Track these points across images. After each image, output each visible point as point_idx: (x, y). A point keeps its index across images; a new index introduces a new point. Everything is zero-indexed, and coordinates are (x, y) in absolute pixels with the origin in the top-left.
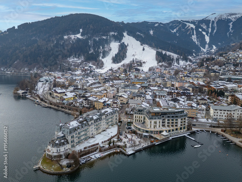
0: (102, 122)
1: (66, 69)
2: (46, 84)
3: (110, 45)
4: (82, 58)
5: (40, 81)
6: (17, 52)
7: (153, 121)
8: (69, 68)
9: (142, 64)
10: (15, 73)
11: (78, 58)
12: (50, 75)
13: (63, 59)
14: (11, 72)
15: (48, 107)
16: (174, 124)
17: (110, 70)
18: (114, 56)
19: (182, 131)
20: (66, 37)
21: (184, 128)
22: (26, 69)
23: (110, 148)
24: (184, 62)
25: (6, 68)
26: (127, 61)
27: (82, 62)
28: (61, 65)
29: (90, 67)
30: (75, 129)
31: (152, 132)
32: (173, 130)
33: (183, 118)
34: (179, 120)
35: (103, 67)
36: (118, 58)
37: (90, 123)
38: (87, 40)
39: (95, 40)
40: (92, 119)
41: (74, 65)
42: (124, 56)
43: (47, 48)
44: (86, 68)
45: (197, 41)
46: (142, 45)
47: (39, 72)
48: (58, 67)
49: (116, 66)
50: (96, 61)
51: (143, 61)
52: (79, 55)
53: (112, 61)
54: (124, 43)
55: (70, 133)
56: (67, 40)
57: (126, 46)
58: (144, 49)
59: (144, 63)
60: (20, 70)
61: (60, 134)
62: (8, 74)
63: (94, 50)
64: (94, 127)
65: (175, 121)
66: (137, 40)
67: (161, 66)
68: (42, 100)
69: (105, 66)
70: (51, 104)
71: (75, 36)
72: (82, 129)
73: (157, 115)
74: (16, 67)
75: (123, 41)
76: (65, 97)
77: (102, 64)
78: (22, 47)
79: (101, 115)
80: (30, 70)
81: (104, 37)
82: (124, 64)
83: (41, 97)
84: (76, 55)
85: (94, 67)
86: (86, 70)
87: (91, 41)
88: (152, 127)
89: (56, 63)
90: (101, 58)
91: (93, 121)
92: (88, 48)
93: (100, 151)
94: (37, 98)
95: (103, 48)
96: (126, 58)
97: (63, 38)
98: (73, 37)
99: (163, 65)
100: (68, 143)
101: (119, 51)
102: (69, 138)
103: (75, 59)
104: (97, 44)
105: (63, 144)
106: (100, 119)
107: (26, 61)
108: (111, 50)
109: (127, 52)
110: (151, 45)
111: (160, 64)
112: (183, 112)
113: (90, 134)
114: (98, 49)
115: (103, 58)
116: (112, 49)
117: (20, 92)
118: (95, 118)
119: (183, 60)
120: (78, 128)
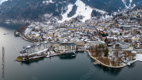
0: (41, 46)
1: (43, 21)
2: (30, 29)
3: (67, 6)
4: (52, 14)
5: (28, 27)
6: (19, 11)
7: (61, 46)
8: (44, 20)
9: (82, 18)
10: (18, 22)
11: (50, 14)
12: (35, 24)
13: (41, 15)
14: (16, 21)
15: (27, 40)
16: (70, 48)
17: (65, 21)
18: (69, 13)
19: (73, 50)
20: (44, 2)
21: (74, 49)
22: (23, 20)
23: (41, 55)
24: (109, 16)
25: (13, 19)
26: (75, 16)
27: (52, 16)
28: (40, 18)
29: (55, 19)
30: (29, 48)
31: (60, 50)
32: (69, 50)
33: (73, 45)
34: (72, 46)
35: (62, 19)
36: (71, 14)
37: (35, 46)
38: (55, 3)
39: (59, 4)
40: (36, 45)
41: (47, 18)
42: (74, 13)
43: (33, 9)
44: (53, 20)
45: (125, 1)
46: (86, 6)
47: (30, 22)
48: (39, 19)
49: (69, 19)
50: (59, 16)
51: (83, 16)
52: (50, 13)
53: (67, 16)
54: (76, 5)
55: (27, 49)
56: (44, 4)
57: (77, 7)
58: (86, 9)
59: (84, 17)
60: (20, 21)
61: (24, 50)
62: (14, 23)
63: (59, 9)
64: (37, 48)
65: (70, 47)
66: (84, 3)
67: (92, 19)
68: (25, 37)
69: (63, 19)
70: (28, 39)
71: (49, 2)
72: (32, 49)
73: (63, 44)
74: (18, 19)
75: (75, 4)
76: (35, 36)
77: (62, 17)
78: (21, 8)
79: (41, 44)
80: (25, 21)
81: (65, 2)
82: (73, 18)
83: (25, 36)
84: (48, 13)
85: (57, 19)
86: (53, 21)
87: (57, 4)
88: (61, 48)
89: (38, 17)
90: (61, 14)
91: (37, 46)
92: (55, 8)
93: (38, 56)
94: (24, 36)
95: (64, 8)
96: (75, 14)
97: (42, 3)
98: (47, 2)
99: (94, 18)
100: (26, 53)
101: (72, 10)
102: (26, 51)
103: (48, 15)
104: (60, 6)
105: (24, 53)
106: (40, 45)
107: (23, 16)
108: (67, 9)
109: (77, 10)
110: (91, 6)
111: (92, 18)
112: (74, 43)
113: (36, 50)
114: (61, 9)
115: (62, 14)
116: (69, 9)
117: (17, 33)
118: (38, 45)
119: (108, 15)
120: (30, 48)
